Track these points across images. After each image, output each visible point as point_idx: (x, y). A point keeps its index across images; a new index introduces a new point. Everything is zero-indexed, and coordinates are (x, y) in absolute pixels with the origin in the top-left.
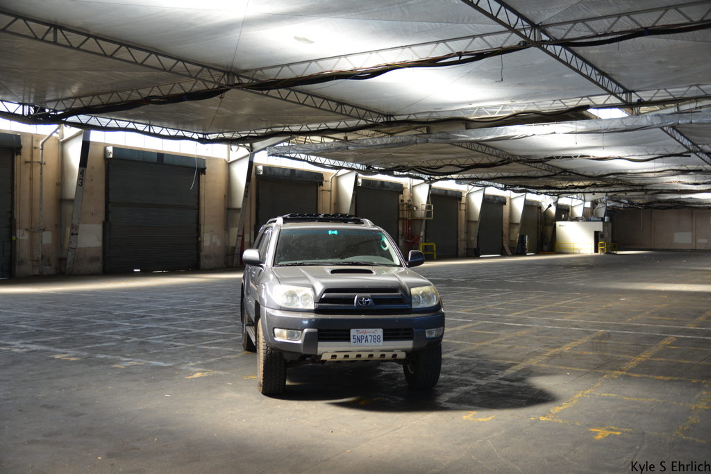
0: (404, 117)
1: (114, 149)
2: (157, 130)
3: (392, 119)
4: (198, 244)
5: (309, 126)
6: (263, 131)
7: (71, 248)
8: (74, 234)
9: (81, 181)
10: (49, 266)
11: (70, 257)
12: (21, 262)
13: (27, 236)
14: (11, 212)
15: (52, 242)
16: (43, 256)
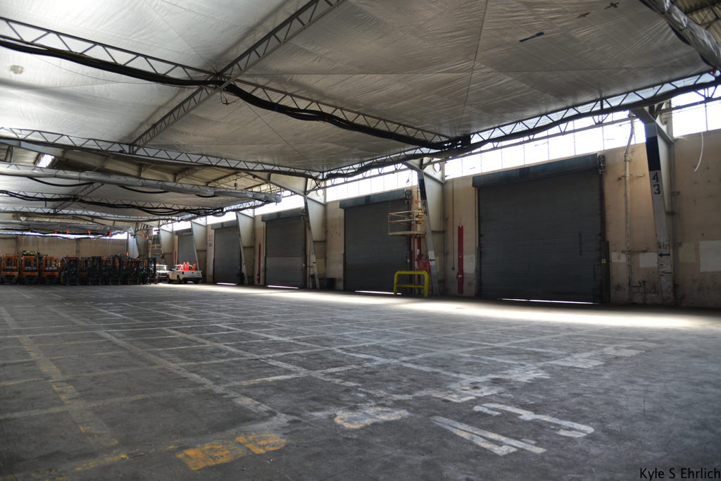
7: (663, 272)
8: (664, 255)
9: (657, 187)
10: (654, 293)
11: (666, 283)
12: (618, 288)
13: (623, 259)
14: (600, 235)
15: (656, 265)
16: (644, 282)
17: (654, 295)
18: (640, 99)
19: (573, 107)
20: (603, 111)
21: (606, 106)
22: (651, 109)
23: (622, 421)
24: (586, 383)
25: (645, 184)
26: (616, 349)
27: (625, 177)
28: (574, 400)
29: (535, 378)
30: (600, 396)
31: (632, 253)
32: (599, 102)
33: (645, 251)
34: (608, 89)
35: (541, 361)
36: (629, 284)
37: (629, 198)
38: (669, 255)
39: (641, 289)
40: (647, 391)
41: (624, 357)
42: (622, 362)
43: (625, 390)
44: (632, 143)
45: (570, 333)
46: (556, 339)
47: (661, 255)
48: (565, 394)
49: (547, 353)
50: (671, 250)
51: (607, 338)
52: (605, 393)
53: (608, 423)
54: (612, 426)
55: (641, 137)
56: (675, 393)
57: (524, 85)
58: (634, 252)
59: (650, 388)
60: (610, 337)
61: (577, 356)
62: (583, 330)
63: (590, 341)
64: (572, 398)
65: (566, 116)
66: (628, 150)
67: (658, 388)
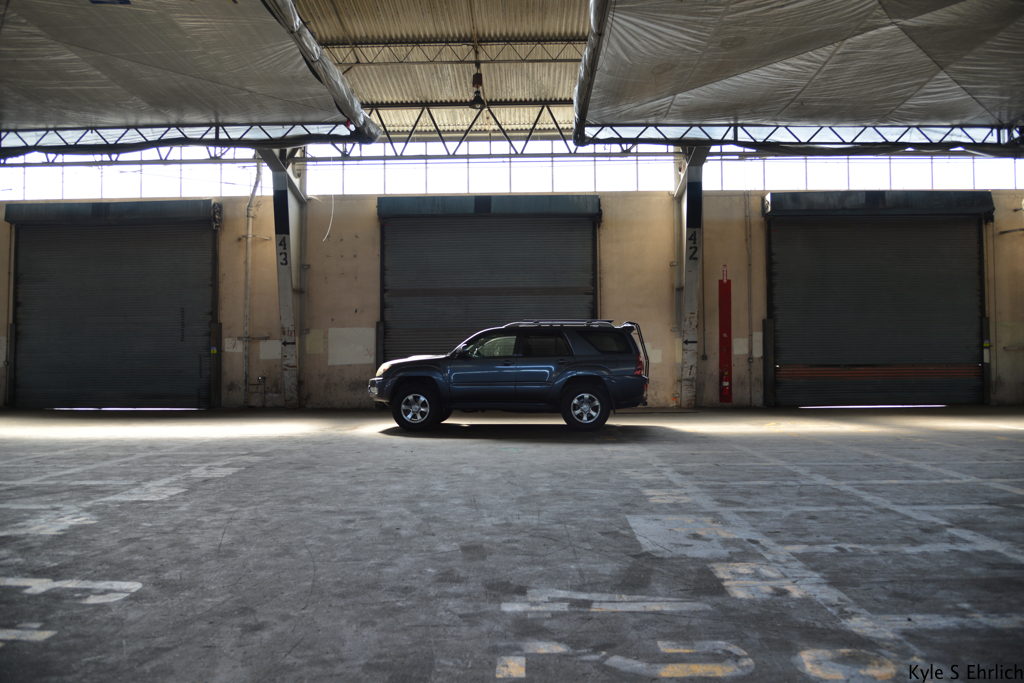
1: (380, 201)
7: (287, 366)
8: (289, 343)
9: (283, 256)
10: (276, 393)
11: (289, 380)
12: (232, 387)
13: (240, 348)
14: (211, 313)
15: (280, 357)
16: (264, 378)
17: (275, 395)
18: (266, 137)
19: (178, 126)
20: (217, 142)
21: (223, 136)
22: (283, 153)
23: (185, 566)
24: (150, 522)
25: (270, 250)
26: (209, 469)
27: (246, 237)
28: (125, 549)
29: (72, 526)
30: (166, 537)
31: (250, 340)
32: (214, 128)
33: (266, 338)
34: (226, 113)
35: (90, 499)
36: (246, 381)
37: (250, 266)
38: (294, 343)
39: (261, 388)
40: (231, 520)
41: (214, 478)
42: (212, 485)
43: (203, 522)
44: (258, 193)
45: (151, 453)
46: (126, 463)
47: (285, 344)
48: (113, 543)
49: (105, 486)
50: (297, 339)
51: (201, 456)
52: (174, 531)
53: (165, 572)
54: (171, 575)
55: (267, 189)
56: (266, 516)
57: (99, 73)
58: (253, 339)
59: (236, 516)
60: (207, 453)
61: (149, 485)
62: (172, 446)
63: (177, 462)
64: (123, 546)
65: (165, 137)
66: (252, 201)
67: (246, 513)
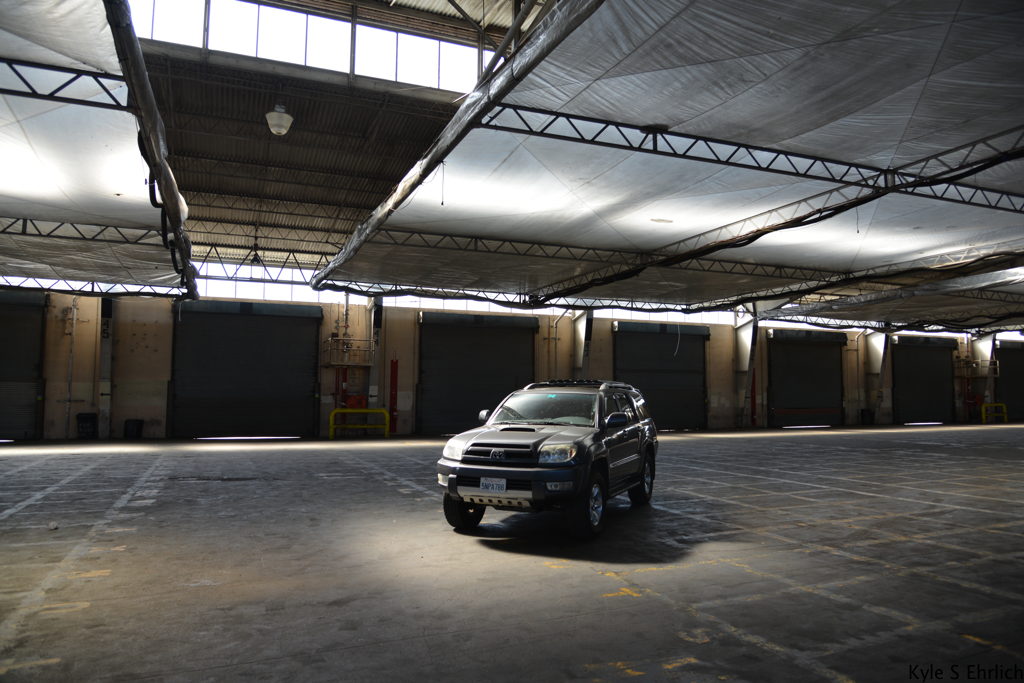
0: (863, 273)
1: (619, 323)
2: (639, 305)
3: (851, 276)
4: (705, 406)
5: (774, 290)
6: (735, 298)
